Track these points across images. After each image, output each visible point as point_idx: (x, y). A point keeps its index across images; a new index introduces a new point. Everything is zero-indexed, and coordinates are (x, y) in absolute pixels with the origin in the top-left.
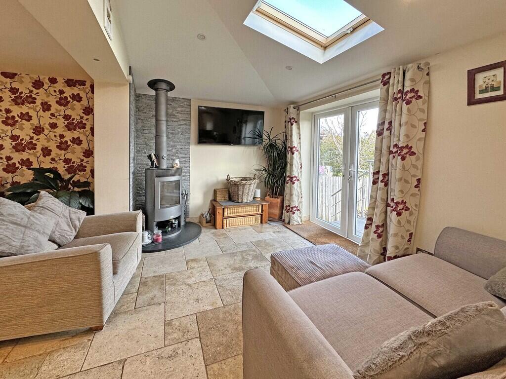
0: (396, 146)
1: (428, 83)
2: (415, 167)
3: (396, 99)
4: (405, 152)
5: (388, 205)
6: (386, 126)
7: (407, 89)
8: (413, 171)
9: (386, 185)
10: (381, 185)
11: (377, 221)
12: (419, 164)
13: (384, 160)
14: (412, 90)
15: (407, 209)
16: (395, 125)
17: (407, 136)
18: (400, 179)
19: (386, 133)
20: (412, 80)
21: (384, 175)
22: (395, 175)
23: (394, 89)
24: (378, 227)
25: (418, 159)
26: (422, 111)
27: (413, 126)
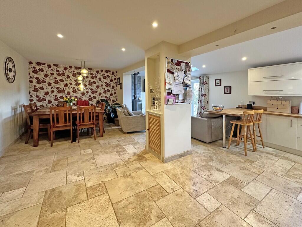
0: (203, 94)
1: (208, 80)
2: (207, 99)
3: (202, 83)
4: (205, 95)
5: (201, 108)
6: (201, 89)
7: (204, 81)
8: (206, 100)
9: (201, 103)
10: (200, 103)
11: (199, 112)
12: (207, 98)
13: (200, 97)
14: (205, 82)
15: (205, 108)
16: (202, 89)
17: (205, 92)
18: (204, 102)
19: (201, 91)
20: (205, 79)
21: (200, 101)
22: (203, 101)
23: (202, 81)
24: (199, 113)
25: (207, 97)
26: (207, 86)
27: (206, 90)
